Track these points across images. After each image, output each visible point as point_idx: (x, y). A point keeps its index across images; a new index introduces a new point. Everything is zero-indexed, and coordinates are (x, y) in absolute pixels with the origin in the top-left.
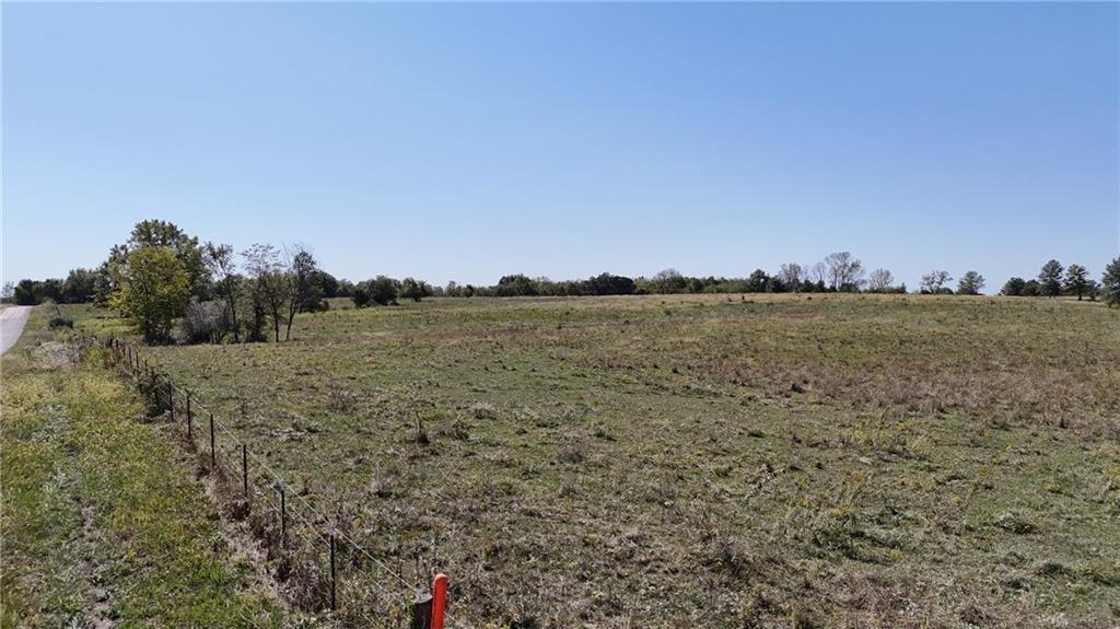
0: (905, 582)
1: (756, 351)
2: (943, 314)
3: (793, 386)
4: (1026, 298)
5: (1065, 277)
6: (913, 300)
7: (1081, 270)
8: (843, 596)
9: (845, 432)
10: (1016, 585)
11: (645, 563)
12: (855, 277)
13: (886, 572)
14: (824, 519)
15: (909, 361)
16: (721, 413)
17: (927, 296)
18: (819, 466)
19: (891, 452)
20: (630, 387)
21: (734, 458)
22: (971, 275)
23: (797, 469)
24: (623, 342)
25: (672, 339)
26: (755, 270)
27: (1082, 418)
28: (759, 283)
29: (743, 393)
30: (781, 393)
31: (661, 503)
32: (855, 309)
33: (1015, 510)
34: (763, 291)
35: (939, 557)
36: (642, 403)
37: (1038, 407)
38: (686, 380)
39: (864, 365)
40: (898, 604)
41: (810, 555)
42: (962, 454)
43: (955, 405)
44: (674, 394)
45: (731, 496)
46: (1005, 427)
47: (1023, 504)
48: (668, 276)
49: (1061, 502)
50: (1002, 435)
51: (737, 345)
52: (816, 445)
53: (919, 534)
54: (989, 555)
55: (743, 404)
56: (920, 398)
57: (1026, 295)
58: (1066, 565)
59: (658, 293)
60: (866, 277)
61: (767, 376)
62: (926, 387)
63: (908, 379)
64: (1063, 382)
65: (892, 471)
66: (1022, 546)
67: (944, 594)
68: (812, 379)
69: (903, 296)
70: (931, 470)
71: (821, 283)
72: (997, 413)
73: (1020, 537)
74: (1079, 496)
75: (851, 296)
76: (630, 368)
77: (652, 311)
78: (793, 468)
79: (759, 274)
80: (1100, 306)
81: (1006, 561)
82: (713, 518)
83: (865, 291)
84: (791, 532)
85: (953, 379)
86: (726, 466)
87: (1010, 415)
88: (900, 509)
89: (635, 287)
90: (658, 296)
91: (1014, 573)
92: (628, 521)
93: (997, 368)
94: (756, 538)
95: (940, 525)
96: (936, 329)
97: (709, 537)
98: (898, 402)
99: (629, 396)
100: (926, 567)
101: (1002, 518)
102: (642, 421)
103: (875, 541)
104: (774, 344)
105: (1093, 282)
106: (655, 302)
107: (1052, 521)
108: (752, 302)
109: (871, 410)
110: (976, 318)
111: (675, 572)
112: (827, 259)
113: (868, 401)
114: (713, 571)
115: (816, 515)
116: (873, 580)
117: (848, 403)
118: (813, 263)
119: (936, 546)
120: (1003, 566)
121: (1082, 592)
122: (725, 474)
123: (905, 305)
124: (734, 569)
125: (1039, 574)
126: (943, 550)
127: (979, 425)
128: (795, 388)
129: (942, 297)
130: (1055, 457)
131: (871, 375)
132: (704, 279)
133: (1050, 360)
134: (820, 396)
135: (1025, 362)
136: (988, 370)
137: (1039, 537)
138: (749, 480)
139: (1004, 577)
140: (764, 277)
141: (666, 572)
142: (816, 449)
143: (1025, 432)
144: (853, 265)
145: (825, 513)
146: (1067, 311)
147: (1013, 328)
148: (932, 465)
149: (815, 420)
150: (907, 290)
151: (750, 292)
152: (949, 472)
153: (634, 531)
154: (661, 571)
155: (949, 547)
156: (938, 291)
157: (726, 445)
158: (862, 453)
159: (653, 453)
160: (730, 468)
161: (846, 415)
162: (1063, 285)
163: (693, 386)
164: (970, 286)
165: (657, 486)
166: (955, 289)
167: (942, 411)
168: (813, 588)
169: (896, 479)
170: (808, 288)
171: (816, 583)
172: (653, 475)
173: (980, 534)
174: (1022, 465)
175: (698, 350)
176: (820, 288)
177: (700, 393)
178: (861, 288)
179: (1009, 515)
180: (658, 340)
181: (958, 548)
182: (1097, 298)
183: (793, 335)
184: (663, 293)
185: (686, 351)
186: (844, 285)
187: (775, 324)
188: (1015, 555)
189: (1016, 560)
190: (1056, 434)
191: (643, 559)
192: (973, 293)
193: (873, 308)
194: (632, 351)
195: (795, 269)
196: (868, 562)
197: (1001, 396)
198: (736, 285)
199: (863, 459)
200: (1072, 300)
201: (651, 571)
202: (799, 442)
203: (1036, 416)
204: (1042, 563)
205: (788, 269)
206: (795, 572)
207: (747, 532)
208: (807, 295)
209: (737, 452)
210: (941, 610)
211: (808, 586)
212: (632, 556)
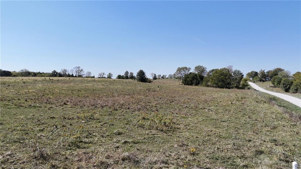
0: (92, 152)
1: (53, 94)
2: (103, 83)
3: (64, 103)
4: (121, 80)
5: (129, 75)
6: (96, 79)
7: (132, 73)
8: (76, 159)
9: (78, 115)
10: (118, 147)
11: (13, 162)
12: (82, 73)
13: (88, 150)
14: (72, 139)
15: (95, 95)
16: (41, 112)
17: (100, 79)
18: (71, 125)
19: (90, 119)
20: (9, 107)
21: (45, 125)
22: (110, 74)
23: (65, 126)
24: (7, 92)
25: (25, 91)
26: (53, 70)
27: (132, 106)
28: (55, 74)
29: (49, 106)
30: (60, 105)
31: (20, 142)
32: (82, 82)
33: (118, 129)
34: (56, 76)
35: (101, 144)
36: (14, 111)
37: (123, 105)
38: (30, 103)
39: (84, 96)
40: (91, 158)
41: (67, 149)
42: (107, 117)
43: (106, 105)
44: (26, 108)
45: (44, 136)
46: (117, 110)
47: (120, 128)
48: (24, 71)
49: (128, 126)
50: (116, 112)
51: (47, 92)
52: (70, 119)
53: (96, 139)
54: (112, 141)
55: (49, 109)
56: (98, 104)
57: (122, 79)
58: (128, 141)
59: (21, 76)
60: (85, 73)
61: (57, 100)
62: (99, 101)
63: (95, 100)
64: (128, 99)
65: (90, 124)
66: (119, 138)
67: (102, 153)
68: (70, 101)
69: (94, 78)
70: (100, 122)
71: (73, 75)
72: (115, 107)
73: (119, 136)
74: (131, 124)
75: (81, 78)
76: (9, 100)
77: (18, 82)
78: (63, 126)
79: (55, 72)
80: (136, 81)
81: (116, 142)
82: (38, 144)
83: (84, 77)
84: (62, 144)
85: (105, 99)
86: (43, 128)
87: (118, 107)
88: (92, 133)
89: (12, 74)
90: (20, 77)
91: (117, 145)
92: (7, 150)
93: (115, 96)
94: (51, 148)
95: (101, 136)
96: (102, 87)
97: (36, 150)
98: (92, 106)
99: (9, 109)
100: (98, 147)
101: (115, 132)
102: (13, 117)
103: (85, 143)
104: (58, 91)
105: (135, 76)
106: (19, 79)
107: (125, 131)
108: (52, 80)
109: (85, 108)
110: (111, 84)
111: (24, 163)
112: (74, 68)
113: (84, 106)
114: (37, 160)
115: (69, 138)
116: (84, 153)
117: (79, 107)
118: (70, 69)
119: (100, 141)
120: (115, 143)
121: (131, 146)
122: (42, 130)
123: (95, 81)
124: (44, 158)
125: (123, 144)
126: (102, 142)
127: (111, 110)
128: (65, 104)
129: (103, 79)
130: (127, 115)
131: (85, 99)
132: (37, 73)
133: (126, 94)
134: (72, 105)
135: (121, 94)
136: (113, 96)
137: (123, 135)
138: (50, 131)
139: (115, 146)
140: (56, 73)
141: (20, 163)
142: (70, 120)
143: (121, 111)
144: (81, 70)
145: (72, 137)
146: (130, 82)
147: (119, 86)
148: (100, 121)
149: (70, 112)
150: (95, 77)
151: (52, 76)
152: (104, 122)
153: (9, 153)
154: (19, 163)
155: (103, 141)
156: (102, 78)
157: (43, 122)
158: (83, 120)
159: (17, 127)
160: (44, 129)
161: (79, 110)
162: (129, 76)
163: (32, 105)
164: (110, 77)
165: (18, 137)
166: (106, 77)
167: (103, 107)
168: (68, 159)
169: (91, 125)
170: (69, 76)
171: (68, 157)
172: (17, 134)
173: (111, 137)
174: (120, 118)
175: (34, 94)
176: (72, 76)
177: (35, 107)
178: (83, 76)
179: (117, 131)
180: (20, 91)
181: (105, 141)
182: (135, 80)
183: (65, 89)
184: (22, 76)
185: (30, 94)
186: (79, 75)
187: (59, 86)
188: (118, 140)
189: (118, 141)
190: (127, 110)
191: (12, 161)
192: (110, 78)
193: (86, 81)
194: (10, 95)
195: (65, 70)
196: (83, 148)
197: (116, 103)
198: (47, 75)
199: (83, 121)
200: (130, 80)
201: (15, 164)
202: (65, 118)
203: (123, 107)
204: (123, 141)
205: (63, 70)
206: (63, 155)
207: (48, 146)
208: (68, 78)
209: (46, 123)
210: (101, 157)
211: (66, 158)
212: (8, 161)
